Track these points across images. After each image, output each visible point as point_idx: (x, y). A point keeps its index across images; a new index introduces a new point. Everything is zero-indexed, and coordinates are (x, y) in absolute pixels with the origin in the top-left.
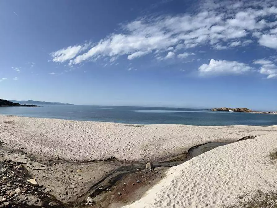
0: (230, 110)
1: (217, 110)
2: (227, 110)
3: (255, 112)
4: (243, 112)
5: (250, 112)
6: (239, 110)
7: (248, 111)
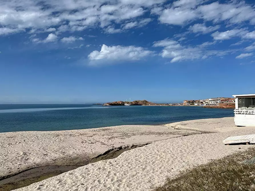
0: (125, 104)
1: (110, 104)
2: (123, 104)
3: (156, 105)
4: (141, 105)
5: (149, 105)
6: (136, 104)
7: (148, 104)
